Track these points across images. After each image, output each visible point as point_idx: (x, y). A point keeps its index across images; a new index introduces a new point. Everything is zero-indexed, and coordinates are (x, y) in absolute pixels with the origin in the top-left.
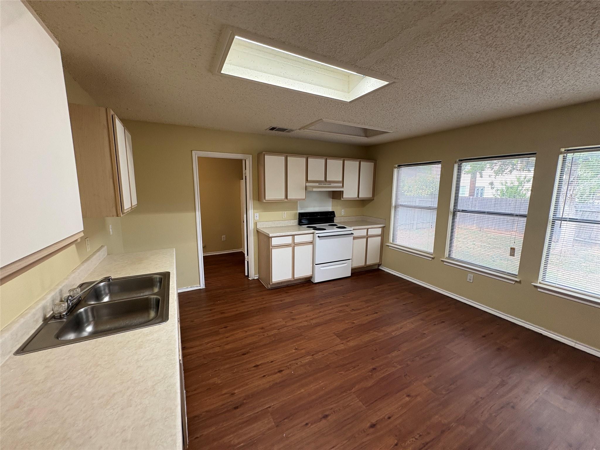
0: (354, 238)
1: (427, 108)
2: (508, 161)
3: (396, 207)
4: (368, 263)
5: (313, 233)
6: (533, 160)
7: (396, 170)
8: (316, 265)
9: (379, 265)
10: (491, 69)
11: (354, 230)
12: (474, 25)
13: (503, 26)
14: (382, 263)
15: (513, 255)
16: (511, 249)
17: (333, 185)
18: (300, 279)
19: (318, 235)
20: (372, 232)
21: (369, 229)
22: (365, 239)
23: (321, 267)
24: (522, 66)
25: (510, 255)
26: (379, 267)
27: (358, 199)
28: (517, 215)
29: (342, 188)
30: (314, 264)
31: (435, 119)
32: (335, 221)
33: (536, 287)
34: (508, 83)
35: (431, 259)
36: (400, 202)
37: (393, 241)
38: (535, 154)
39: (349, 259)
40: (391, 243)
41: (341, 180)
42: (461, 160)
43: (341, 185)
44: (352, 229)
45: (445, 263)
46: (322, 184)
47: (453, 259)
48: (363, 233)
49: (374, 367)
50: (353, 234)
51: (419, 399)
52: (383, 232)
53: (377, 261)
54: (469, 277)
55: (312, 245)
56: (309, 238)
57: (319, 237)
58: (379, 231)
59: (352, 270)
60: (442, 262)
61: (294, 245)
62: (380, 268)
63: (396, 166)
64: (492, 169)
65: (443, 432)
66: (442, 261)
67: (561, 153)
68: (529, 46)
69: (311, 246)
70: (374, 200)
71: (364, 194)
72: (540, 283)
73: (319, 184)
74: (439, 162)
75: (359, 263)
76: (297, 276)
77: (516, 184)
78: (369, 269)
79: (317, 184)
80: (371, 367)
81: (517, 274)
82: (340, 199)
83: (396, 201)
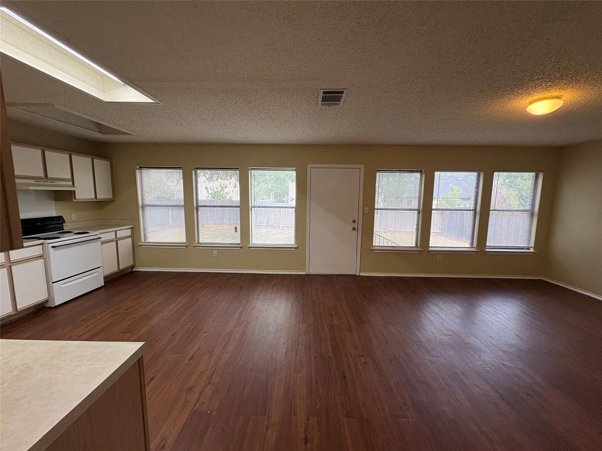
0: (102, 243)
1: (175, 125)
2: (214, 172)
3: (143, 207)
4: (121, 267)
5: (42, 244)
6: (238, 172)
7: (138, 172)
8: (53, 283)
9: (133, 267)
10: (220, 117)
11: (100, 233)
12: (217, 95)
13: (229, 102)
14: (136, 264)
15: (237, 232)
16: (235, 228)
17: (59, 183)
18: (29, 309)
19: (51, 245)
20: (120, 234)
21: (117, 232)
22: (115, 243)
23: (62, 284)
24: (233, 120)
25: (235, 232)
26: (132, 269)
27: (95, 200)
28: (235, 207)
29: (72, 187)
30: (49, 283)
31: (178, 134)
32: (64, 228)
33: (249, 247)
34: (226, 126)
35: (185, 247)
36: (146, 203)
37: (145, 239)
38: (238, 169)
39: (99, 267)
40: (143, 242)
41: (69, 177)
42: (196, 168)
43: (71, 183)
44: (98, 232)
45: (196, 248)
46: (40, 182)
47: (201, 244)
48: (112, 236)
49: (173, 332)
50: (101, 238)
51: (212, 330)
52: (132, 232)
53: (131, 263)
54: (214, 254)
55: (43, 260)
56: (37, 251)
57: (53, 247)
58: (128, 233)
59: (105, 278)
60: (194, 248)
61: (9, 264)
62: (134, 270)
63: (138, 167)
64: (205, 177)
65: (230, 335)
66: (194, 246)
67: (249, 170)
68: (237, 113)
69: (41, 262)
70: (114, 201)
71: (104, 194)
72: (251, 245)
73: (35, 181)
74: (180, 168)
75: (112, 268)
76: (22, 305)
77: (220, 189)
78: (124, 273)
79: (33, 181)
80: (171, 334)
81: (240, 243)
82: (71, 200)
83: (143, 201)
